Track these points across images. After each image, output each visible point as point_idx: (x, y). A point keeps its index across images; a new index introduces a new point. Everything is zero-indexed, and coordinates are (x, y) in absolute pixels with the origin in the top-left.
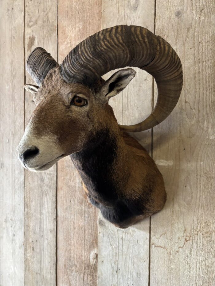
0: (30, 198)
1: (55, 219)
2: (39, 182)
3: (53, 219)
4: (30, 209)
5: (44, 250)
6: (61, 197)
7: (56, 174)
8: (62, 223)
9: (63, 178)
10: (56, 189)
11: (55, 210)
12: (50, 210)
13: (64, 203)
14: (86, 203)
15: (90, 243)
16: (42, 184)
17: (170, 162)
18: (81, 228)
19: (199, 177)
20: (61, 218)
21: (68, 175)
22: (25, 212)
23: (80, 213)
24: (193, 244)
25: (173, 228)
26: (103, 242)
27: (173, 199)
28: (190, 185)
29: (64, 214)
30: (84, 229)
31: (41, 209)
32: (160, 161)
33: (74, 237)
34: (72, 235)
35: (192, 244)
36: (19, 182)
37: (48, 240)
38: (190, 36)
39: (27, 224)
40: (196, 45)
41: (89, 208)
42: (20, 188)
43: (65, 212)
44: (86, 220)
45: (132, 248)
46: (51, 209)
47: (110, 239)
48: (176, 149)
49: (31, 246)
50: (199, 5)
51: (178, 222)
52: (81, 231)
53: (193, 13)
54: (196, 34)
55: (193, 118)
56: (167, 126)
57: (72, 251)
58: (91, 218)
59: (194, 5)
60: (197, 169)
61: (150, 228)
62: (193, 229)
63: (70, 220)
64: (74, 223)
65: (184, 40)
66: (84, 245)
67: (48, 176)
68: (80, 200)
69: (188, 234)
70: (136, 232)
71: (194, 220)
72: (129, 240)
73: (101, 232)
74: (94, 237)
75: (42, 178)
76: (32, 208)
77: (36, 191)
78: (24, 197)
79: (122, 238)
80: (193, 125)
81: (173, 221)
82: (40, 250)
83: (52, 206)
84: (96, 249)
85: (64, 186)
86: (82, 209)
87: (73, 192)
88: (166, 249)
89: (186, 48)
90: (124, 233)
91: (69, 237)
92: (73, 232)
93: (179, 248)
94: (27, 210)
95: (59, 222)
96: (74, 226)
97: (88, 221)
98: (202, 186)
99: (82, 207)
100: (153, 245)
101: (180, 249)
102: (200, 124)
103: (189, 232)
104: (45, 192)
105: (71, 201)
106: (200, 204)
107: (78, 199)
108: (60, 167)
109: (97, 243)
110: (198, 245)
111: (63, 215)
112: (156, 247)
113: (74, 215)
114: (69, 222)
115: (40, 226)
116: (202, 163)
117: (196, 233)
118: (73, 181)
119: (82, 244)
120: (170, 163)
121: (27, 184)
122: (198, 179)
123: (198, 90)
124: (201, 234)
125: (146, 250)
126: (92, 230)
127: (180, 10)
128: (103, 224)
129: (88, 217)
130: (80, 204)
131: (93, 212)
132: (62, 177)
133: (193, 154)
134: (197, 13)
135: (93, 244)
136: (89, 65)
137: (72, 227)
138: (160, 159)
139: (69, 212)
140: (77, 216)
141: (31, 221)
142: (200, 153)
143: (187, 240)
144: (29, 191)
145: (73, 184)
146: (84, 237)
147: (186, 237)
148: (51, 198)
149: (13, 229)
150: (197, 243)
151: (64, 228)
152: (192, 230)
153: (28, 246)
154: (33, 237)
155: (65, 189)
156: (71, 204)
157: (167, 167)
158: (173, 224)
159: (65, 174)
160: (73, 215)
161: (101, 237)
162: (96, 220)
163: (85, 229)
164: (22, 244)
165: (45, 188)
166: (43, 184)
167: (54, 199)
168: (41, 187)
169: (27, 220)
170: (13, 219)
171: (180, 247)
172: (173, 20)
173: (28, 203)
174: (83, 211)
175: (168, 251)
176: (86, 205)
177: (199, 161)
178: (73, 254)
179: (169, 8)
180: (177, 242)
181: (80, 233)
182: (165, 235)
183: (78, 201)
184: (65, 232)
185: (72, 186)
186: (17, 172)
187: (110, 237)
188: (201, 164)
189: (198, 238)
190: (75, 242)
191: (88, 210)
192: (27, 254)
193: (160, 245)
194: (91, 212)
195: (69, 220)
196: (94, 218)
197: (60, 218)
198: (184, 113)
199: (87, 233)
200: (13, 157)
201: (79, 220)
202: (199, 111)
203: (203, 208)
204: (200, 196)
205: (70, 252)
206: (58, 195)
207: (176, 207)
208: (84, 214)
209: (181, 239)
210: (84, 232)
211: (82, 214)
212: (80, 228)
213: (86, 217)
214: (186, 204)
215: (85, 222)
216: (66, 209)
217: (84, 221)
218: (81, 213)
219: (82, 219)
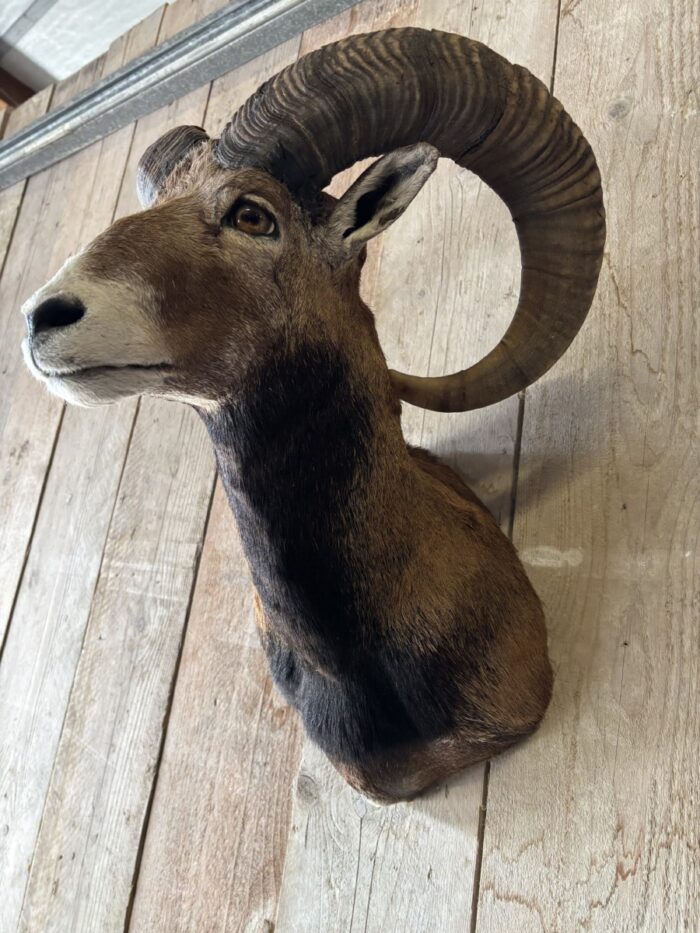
0: (89, 688)
1: (152, 771)
2: (130, 632)
3: (144, 768)
4: (80, 733)
5: (91, 894)
6: (188, 686)
7: (186, 604)
8: (173, 786)
9: (206, 615)
10: (176, 655)
11: (160, 734)
12: (143, 735)
13: (193, 708)
14: (265, 710)
15: (255, 872)
16: (138, 637)
17: (571, 552)
18: (232, 809)
19: (676, 607)
20: (173, 766)
21: (225, 606)
22: (61, 743)
23: (241, 747)
24: (650, 891)
25: (570, 815)
26: (301, 868)
27: (577, 695)
28: (643, 640)
29: (186, 750)
30: (242, 813)
31: (113, 730)
32: (537, 552)
33: (202, 842)
34: (197, 837)
35: (647, 889)
36: (68, 635)
37: (110, 853)
38: (652, 164)
39: (56, 789)
40: (670, 184)
41: (273, 729)
42: (68, 653)
43: (189, 744)
44: (255, 777)
45: (406, 901)
46: (147, 732)
47: (330, 857)
48: (595, 507)
49: (52, 876)
50: (682, 82)
51: (591, 793)
52: (230, 820)
53: (662, 102)
54: (669, 156)
55: (658, 400)
56: (567, 431)
57: (185, 906)
58: (273, 768)
59: (666, 84)
60: (668, 577)
61: (483, 814)
62: (653, 822)
63: (201, 774)
64: (212, 786)
65: (634, 174)
66: (230, 882)
67: (161, 611)
68: (248, 698)
69: (630, 845)
70: (429, 829)
71: (655, 784)
72: (398, 865)
73: (301, 826)
74: (274, 847)
75: (143, 618)
76: (89, 724)
77: (113, 663)
78: (72, 686)
79: (375, 854)
80: (655, 425)
81: (573, 788)
82: (78, 895)
83: (151, 719)
84: (270, 902)
85: (205, 646)
86: (248, 734)
87: (228, 667)
88: (540, 912)
89: (640, 198)
90: (383, 836)
91: (187, 843)
92: (205, 823)
93: (593, 905)
94: (68, 736)
95: (162, 785)
96: (210, 799)
97: (261, 779)
98: (687, 644)
99: (248, 726)
100: (487, 888)
101: (597, 910)
102: (682, 418)
103: (636, 835)
104: (140, 668)
105: (218, 701)
106: (682, 716)
107: (243, 694)
108: (205, 579)
109: (278, 875)
110: (671, 896)
111: (180, 756)
112: (498, 901)
113: (220, 752)
114: (196, 782)
115: (98, 797)
116: (688, 554)
117: (663, 838)
118: (235, 630)
119: (225, 877)
120: (573, 558)
121: (92, 639)
122: (671, 615)
123: (674, 311)
124: (683, 846)
125: (458, 914)
126: (269, 816)
127: (622, 99)
128: (311, 794)
129: (265, 764)
130: (246, 712)
131: (286, 743)
132: (202, 613)
133: (654, 524)
134: (673, 102)
135: (264, 877)
136: (295, 113)
137: (203, 803)
138: (537, 545)
139: (204, 743)
140: (226, 760)
141: (71, 777)
142: (681, 518)
143: (626, 870)
144: (92, 664)
145: (234, 640)
146: (236, 845)
147: (622, 859)
148: (155, 691)
149: (8, 808)
150: (666, 885)
151: (173, 809)
152: (648, 828)
153: (41, 874)
154: (65, 839)
155: (207, 655)
156: (215, 713)
157: (559, 574)
158: (573, 799)
159: (215, 604)
160: (215, 754)
161: (298, 851)
162: (291, 779)
163: (245, 814)
164: (26, 866)
165: (145, 651)
166: (141, 639)
167: (165, 695)
168: (131, 649)
169: (60, 773)
170: (18, 769)
171: (595, 901)
172: (601, 127)
173: (78, 708)
174: (252, 741)
175: (548, 920)
176: (264, 715)
177: (678, 546)
178: (185, 920)
179: (590, 98)
180: (584, 879)
181: (226, 831)
182: (537, 846)
183: (239, 701)
184: (173, 824)
185: (231, 646)
186: (70, 600)
187: (330, 848)
188: (683, 560)
189: (672, 864)
190: (204, 868)
191: (268, 737)
192: (31, 908)
193: (515, 893)
194: (278, 744)
195: (197, 775)
196: (283, 770)
197: (170, 764)
198: (629, 386)
199: (251, 830)
200: (72, 551)
201: (232, 775)
202: (678, 376)
203: (690, 731)
204: (682, 681)
205: (176, 908)
206: (180, 678)
207: (588, 727)
208: (254, 753)
209: (602, 867)
210: (240, 825)
211: (246, 750)
212: (228, 811)
213: (258, 763)
214: (624, 715)
215: (251, 783)
216: (197, 731)
217: (248, 781)
218: (244, 748)
219: (242, 774)
